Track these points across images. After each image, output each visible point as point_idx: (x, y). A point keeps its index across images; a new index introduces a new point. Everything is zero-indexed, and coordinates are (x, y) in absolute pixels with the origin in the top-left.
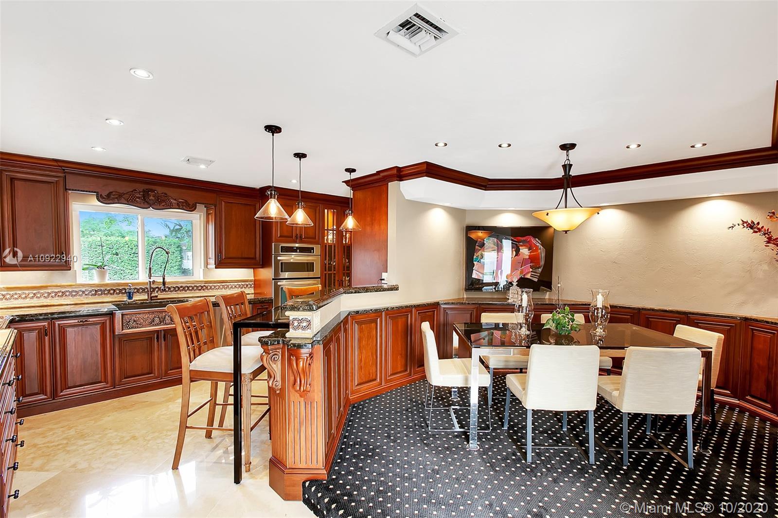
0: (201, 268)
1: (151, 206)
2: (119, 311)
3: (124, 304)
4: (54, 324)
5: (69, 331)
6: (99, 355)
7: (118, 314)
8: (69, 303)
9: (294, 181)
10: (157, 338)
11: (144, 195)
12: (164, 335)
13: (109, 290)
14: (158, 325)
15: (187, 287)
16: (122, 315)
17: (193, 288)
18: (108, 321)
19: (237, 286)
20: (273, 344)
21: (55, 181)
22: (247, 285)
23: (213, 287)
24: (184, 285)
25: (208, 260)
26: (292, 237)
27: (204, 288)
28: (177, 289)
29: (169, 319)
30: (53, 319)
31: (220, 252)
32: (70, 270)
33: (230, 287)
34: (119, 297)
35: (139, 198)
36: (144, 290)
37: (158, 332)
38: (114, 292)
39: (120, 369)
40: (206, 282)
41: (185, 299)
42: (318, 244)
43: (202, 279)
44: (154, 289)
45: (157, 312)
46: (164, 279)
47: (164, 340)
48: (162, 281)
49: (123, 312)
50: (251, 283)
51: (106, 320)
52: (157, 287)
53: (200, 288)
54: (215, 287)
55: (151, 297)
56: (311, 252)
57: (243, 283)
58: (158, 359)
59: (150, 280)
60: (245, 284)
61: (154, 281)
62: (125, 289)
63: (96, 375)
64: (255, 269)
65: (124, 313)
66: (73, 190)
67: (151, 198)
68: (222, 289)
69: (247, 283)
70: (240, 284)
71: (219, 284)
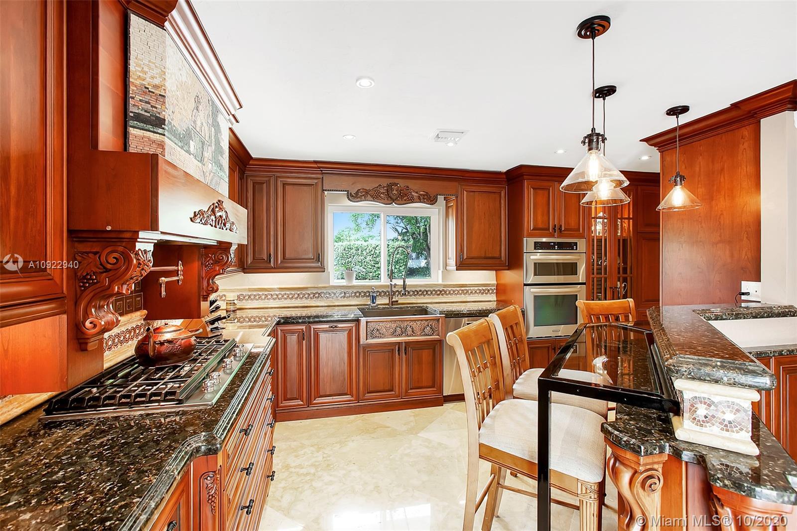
0: (439, 269)
1: (394, 201)
2: (364, 318)
3: (368, 309)
4: (310, 327)
5: (322, 336)
6: (346, 363)
7: (363, 320)
8: (324, 305)
10: (398, 351)
11: (387, 190)
12: (405, 347)
13: (356, 293)
14: (399, 335)
15: (426, 291)
16: (367, 322)
17: (432, 293)
18: (354, 328)
19: (478, 291)
20: (651, 454)
21: (315, 183)
22: (489, 291)
23: (452, 292)
24: (423, 289)
25: (447, 260)
26: (549, 230)
27: (443, 292)
28: (417, 293)
29: (410, 329)
30: (309, 323)
31: (462, 250)
32: (324, 272)
33: (470, 292)
34: (364, 300)
35: (383, 193)
36: (386, 293)
37: (399, 344)
38: (360, 295)
39: (364, 383)
40: (445, 286)
41: (425, 305)
42: (583, 237)
43: (440, 282)
44: (394, 293)
45: (399, 321)
46: (404, 282)
47: (405, 353)
48: (402, 284)
49: (367, 319)
50: (493, 288)
51: (352, 327)
52: (397, 291)
53: (438, 293)
54: (454, 291)
55: (392, 302)
56: (573, 249)
57: (484, 288)
58: (399, 375)
59: (391, 283)
60: (486, 289)
61: (395, 284)
62: (369, 292)
63: (342, 386)
64: (500, 272)
65: (368, 321)
66: (328, 190)
67: (395, 192)
68: (461, 294)
69: (489, 288)
70: (480, 288)
71: (458, 289)
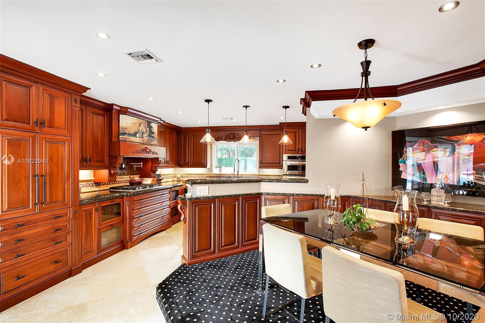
1: (232, 140)
9: (282, 118)
26: (296, 150)
31: (261, 160)
35: (228, 137)
67: (232, 137)
